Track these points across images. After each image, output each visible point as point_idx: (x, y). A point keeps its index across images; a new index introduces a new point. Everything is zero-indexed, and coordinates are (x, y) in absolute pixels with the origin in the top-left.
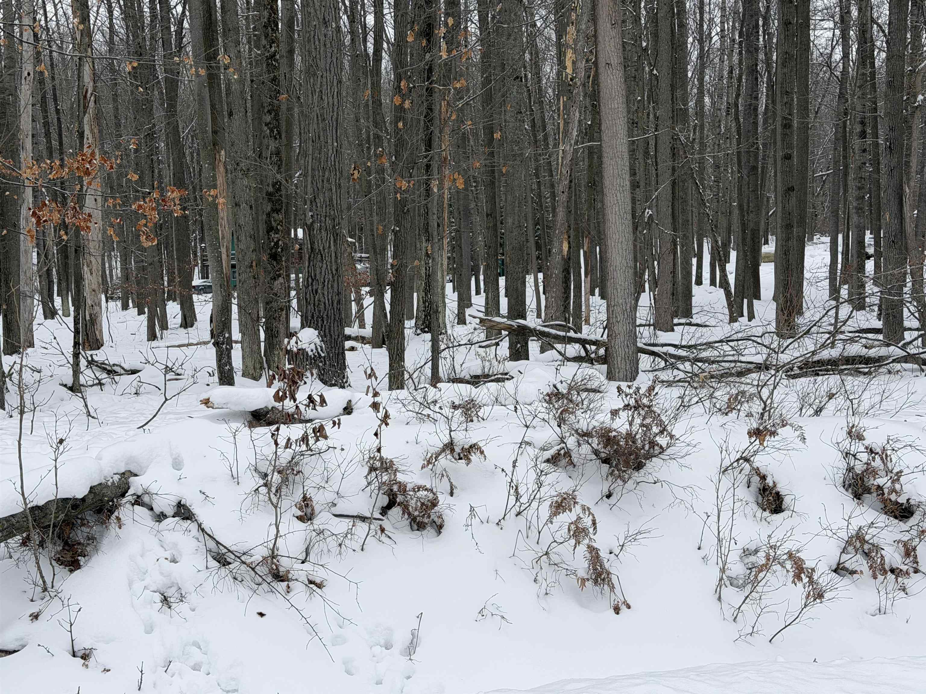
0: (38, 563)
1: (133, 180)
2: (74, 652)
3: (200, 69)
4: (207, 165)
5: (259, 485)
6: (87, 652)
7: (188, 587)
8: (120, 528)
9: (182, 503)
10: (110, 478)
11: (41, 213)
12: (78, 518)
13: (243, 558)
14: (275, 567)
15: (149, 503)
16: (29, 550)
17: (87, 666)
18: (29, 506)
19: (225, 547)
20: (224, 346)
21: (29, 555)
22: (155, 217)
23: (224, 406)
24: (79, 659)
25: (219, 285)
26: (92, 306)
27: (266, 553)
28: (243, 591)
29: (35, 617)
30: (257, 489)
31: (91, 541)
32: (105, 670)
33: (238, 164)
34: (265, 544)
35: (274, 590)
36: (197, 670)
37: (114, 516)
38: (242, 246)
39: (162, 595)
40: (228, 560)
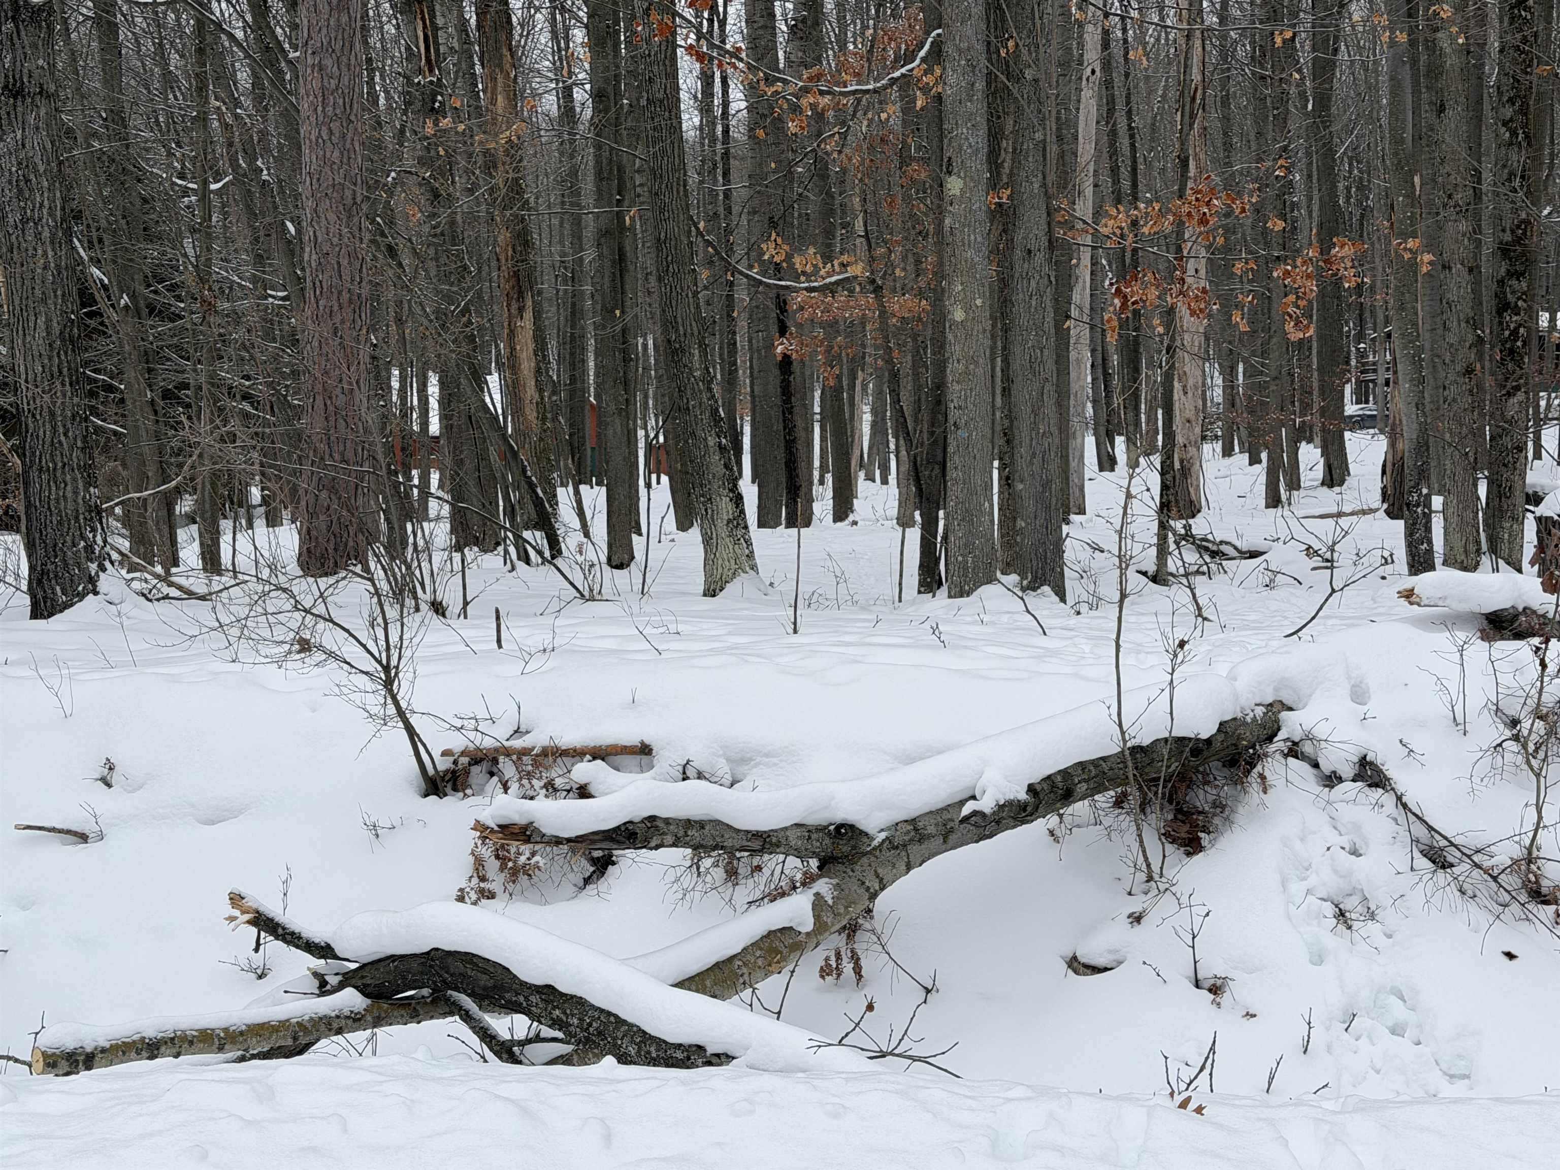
0: (1140, 836)
1: (1276, 229)
2: (1197, 981)
3: (1398, 32)
4: (1401, 199)
5: (1503, 738)
6: (1219, 982)
7: (1380, 897)
8: (1265, 793)
9: (1368, 759)
10: (1249, 711)
11: (1128, 290)
12: (1198, 771)
13: (1476, 858)
14: (1533, 879)
15: (1312, 756)
16: (1127, 813)
17: (1219, 1004)
18: (1129, 744)
19: (1446, 838)
20: (1419, 510)
21: (1126, 822)
22: (1311, 290)
23: (1440, 603)
24: (1206, 992)
25: (1413, 404)
26: (1185, 446)
27: (1517, 852)
28: (1478, 915)
29: (1137, 919)
30: (1500, 745)
31: (1218, 810)
32: (1247, 1014)
33: (1450, 196)
34: (1517, 839)
35: (1531, 916)
36: (1398, 1035)
37: (1255, 770)
38: (1452, 338)
39: (1336, 906)
40: (1450, 859)
